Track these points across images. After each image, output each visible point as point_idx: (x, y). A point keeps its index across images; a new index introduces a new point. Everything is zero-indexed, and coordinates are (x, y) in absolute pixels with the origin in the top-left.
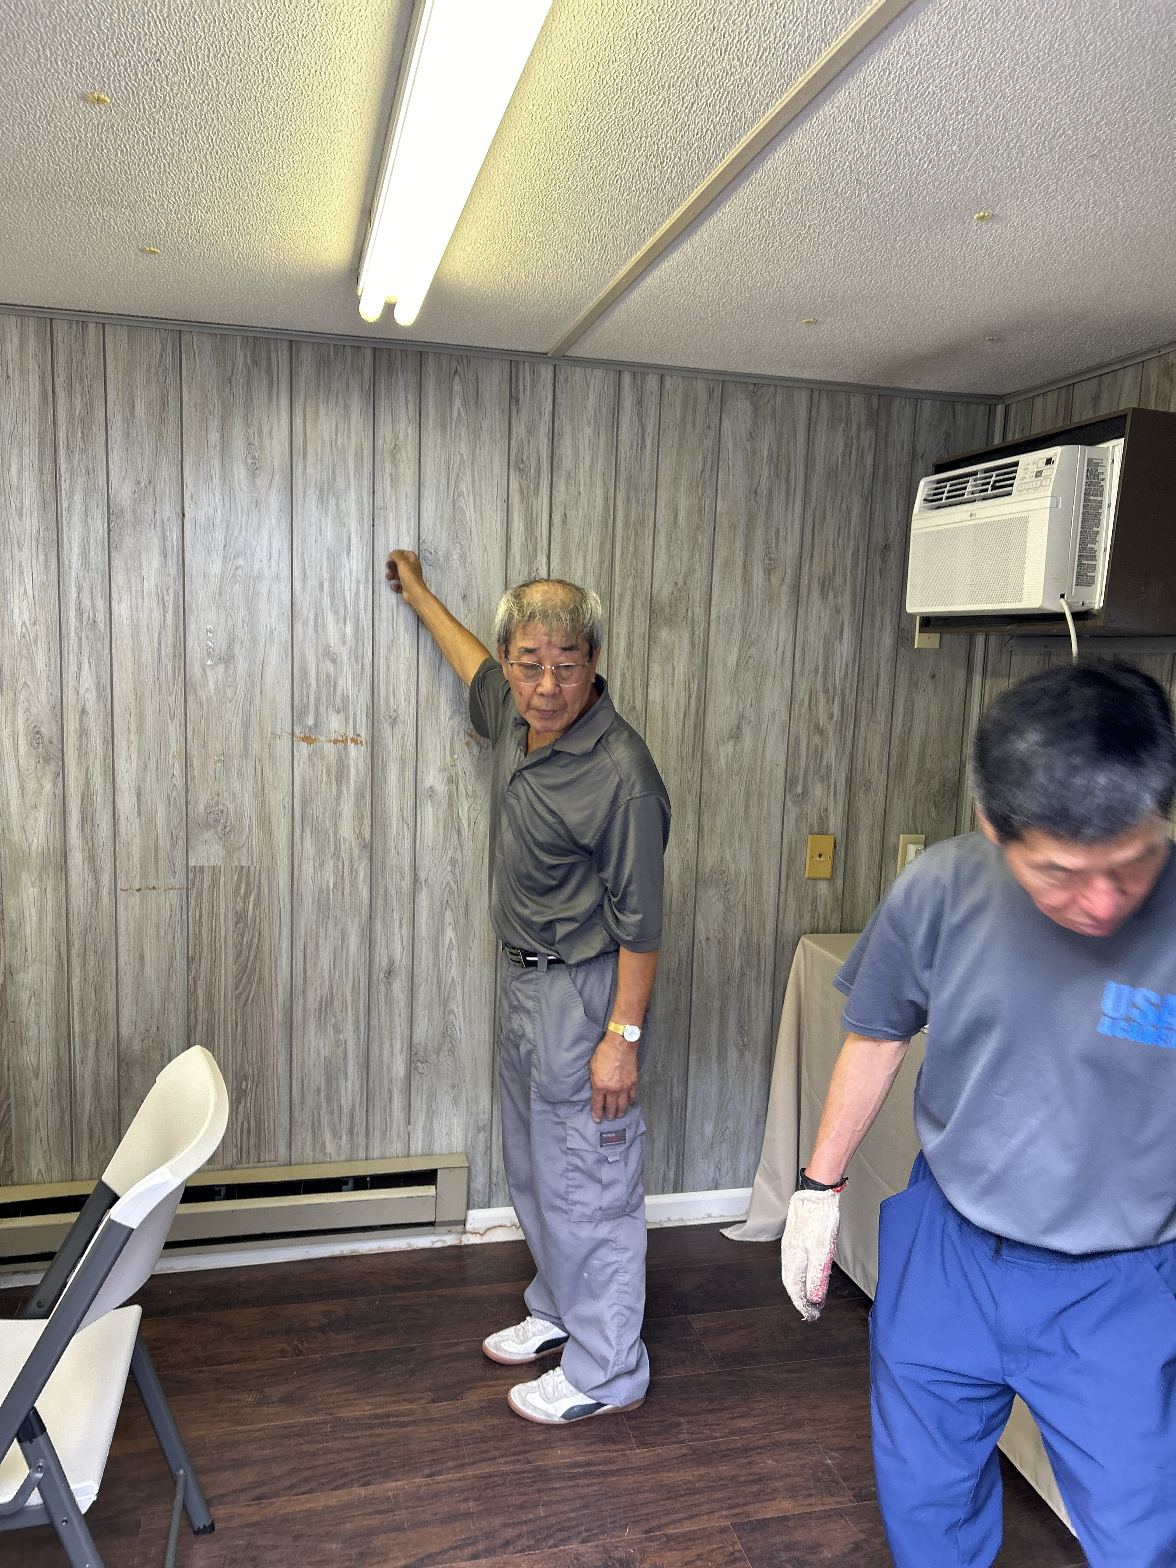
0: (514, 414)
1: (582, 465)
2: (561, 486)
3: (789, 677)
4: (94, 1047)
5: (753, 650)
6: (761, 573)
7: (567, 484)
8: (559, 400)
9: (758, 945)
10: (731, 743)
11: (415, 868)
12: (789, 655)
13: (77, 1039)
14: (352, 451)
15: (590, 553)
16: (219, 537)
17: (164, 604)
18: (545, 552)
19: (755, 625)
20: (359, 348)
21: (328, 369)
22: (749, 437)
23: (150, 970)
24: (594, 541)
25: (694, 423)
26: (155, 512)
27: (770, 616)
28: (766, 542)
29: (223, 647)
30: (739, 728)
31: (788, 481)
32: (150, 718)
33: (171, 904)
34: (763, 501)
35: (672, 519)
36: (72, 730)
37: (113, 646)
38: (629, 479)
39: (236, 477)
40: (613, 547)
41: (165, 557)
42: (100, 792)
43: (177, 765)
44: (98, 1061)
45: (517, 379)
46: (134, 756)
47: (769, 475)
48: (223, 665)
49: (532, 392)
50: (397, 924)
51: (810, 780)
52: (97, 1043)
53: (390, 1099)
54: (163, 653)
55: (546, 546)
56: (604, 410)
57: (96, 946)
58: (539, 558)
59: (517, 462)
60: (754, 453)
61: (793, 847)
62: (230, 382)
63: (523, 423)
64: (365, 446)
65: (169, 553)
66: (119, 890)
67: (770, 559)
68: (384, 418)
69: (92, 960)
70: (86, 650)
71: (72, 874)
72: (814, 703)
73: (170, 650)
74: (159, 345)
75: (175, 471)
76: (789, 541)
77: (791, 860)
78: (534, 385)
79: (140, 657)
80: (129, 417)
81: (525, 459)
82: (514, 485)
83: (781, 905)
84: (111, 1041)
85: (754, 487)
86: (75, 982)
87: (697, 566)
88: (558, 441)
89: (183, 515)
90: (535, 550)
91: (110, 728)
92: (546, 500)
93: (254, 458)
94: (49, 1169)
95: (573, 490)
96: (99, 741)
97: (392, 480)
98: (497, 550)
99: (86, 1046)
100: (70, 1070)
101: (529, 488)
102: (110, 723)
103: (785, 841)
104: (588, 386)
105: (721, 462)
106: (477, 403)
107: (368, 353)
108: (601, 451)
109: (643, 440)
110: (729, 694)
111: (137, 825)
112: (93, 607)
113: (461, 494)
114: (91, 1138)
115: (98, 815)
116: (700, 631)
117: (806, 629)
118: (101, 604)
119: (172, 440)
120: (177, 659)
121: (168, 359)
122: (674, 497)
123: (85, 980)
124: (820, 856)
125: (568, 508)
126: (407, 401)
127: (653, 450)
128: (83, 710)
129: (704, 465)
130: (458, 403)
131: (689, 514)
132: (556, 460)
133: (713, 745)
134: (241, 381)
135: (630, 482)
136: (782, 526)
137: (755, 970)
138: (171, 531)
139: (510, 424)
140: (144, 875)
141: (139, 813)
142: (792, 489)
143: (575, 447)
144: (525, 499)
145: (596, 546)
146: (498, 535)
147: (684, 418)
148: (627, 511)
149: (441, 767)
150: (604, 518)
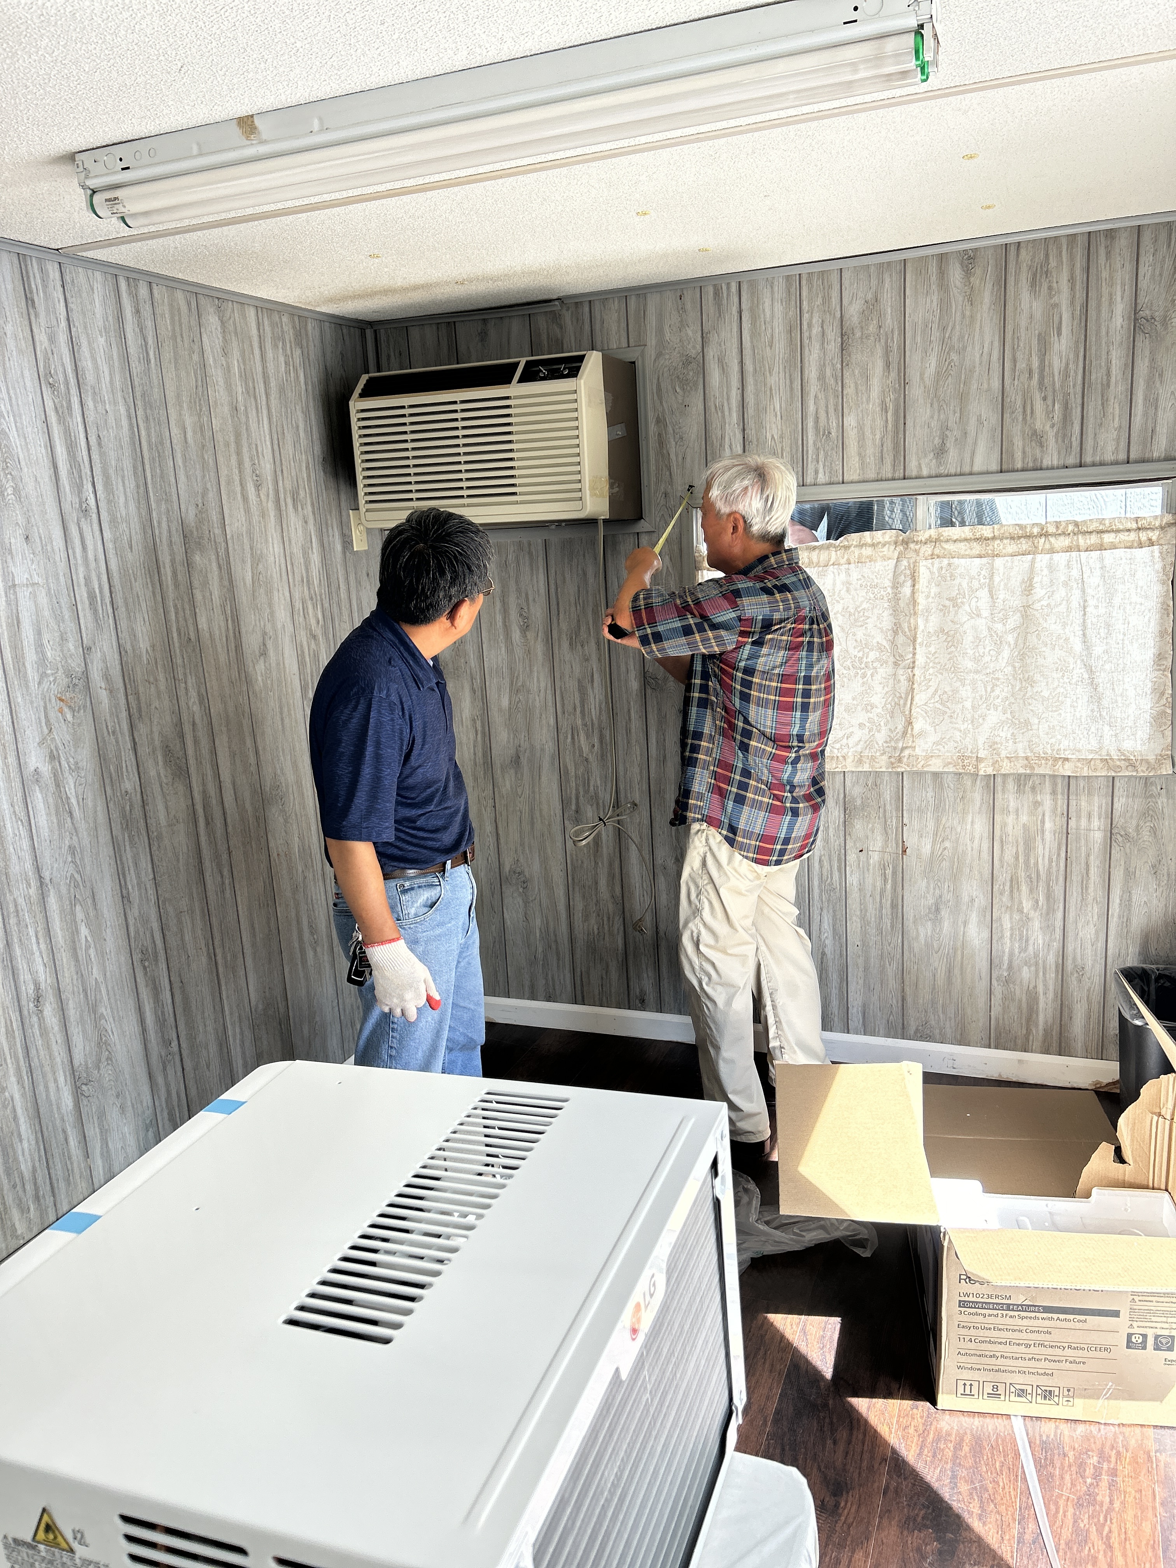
0: (33, 318)
2: (90, 404)
8: (70, 305)
11: (38, 870)
18: (90, 479)
24: (127, 464)
38: (143, 395)
45: (28, 278)
49: (45, 293)
50: (34, 940)
53: (66, 1140)
55: (89, 473)
78: (45, 287)
82: (49, 404)
90: (81, 477)
92: (80, 419)
95: (100, 407)
98: (47, 480)
108: (116, 364)
116: (222, 552)
131: (194, 432)
132: (80, 373)
139: (32, 331)
144: (61, 420)
145: (131, 469)
146: (46, 463)
147: (174, 330)
148: (148, 429)
149: (41, 744)
150: (132, 438)
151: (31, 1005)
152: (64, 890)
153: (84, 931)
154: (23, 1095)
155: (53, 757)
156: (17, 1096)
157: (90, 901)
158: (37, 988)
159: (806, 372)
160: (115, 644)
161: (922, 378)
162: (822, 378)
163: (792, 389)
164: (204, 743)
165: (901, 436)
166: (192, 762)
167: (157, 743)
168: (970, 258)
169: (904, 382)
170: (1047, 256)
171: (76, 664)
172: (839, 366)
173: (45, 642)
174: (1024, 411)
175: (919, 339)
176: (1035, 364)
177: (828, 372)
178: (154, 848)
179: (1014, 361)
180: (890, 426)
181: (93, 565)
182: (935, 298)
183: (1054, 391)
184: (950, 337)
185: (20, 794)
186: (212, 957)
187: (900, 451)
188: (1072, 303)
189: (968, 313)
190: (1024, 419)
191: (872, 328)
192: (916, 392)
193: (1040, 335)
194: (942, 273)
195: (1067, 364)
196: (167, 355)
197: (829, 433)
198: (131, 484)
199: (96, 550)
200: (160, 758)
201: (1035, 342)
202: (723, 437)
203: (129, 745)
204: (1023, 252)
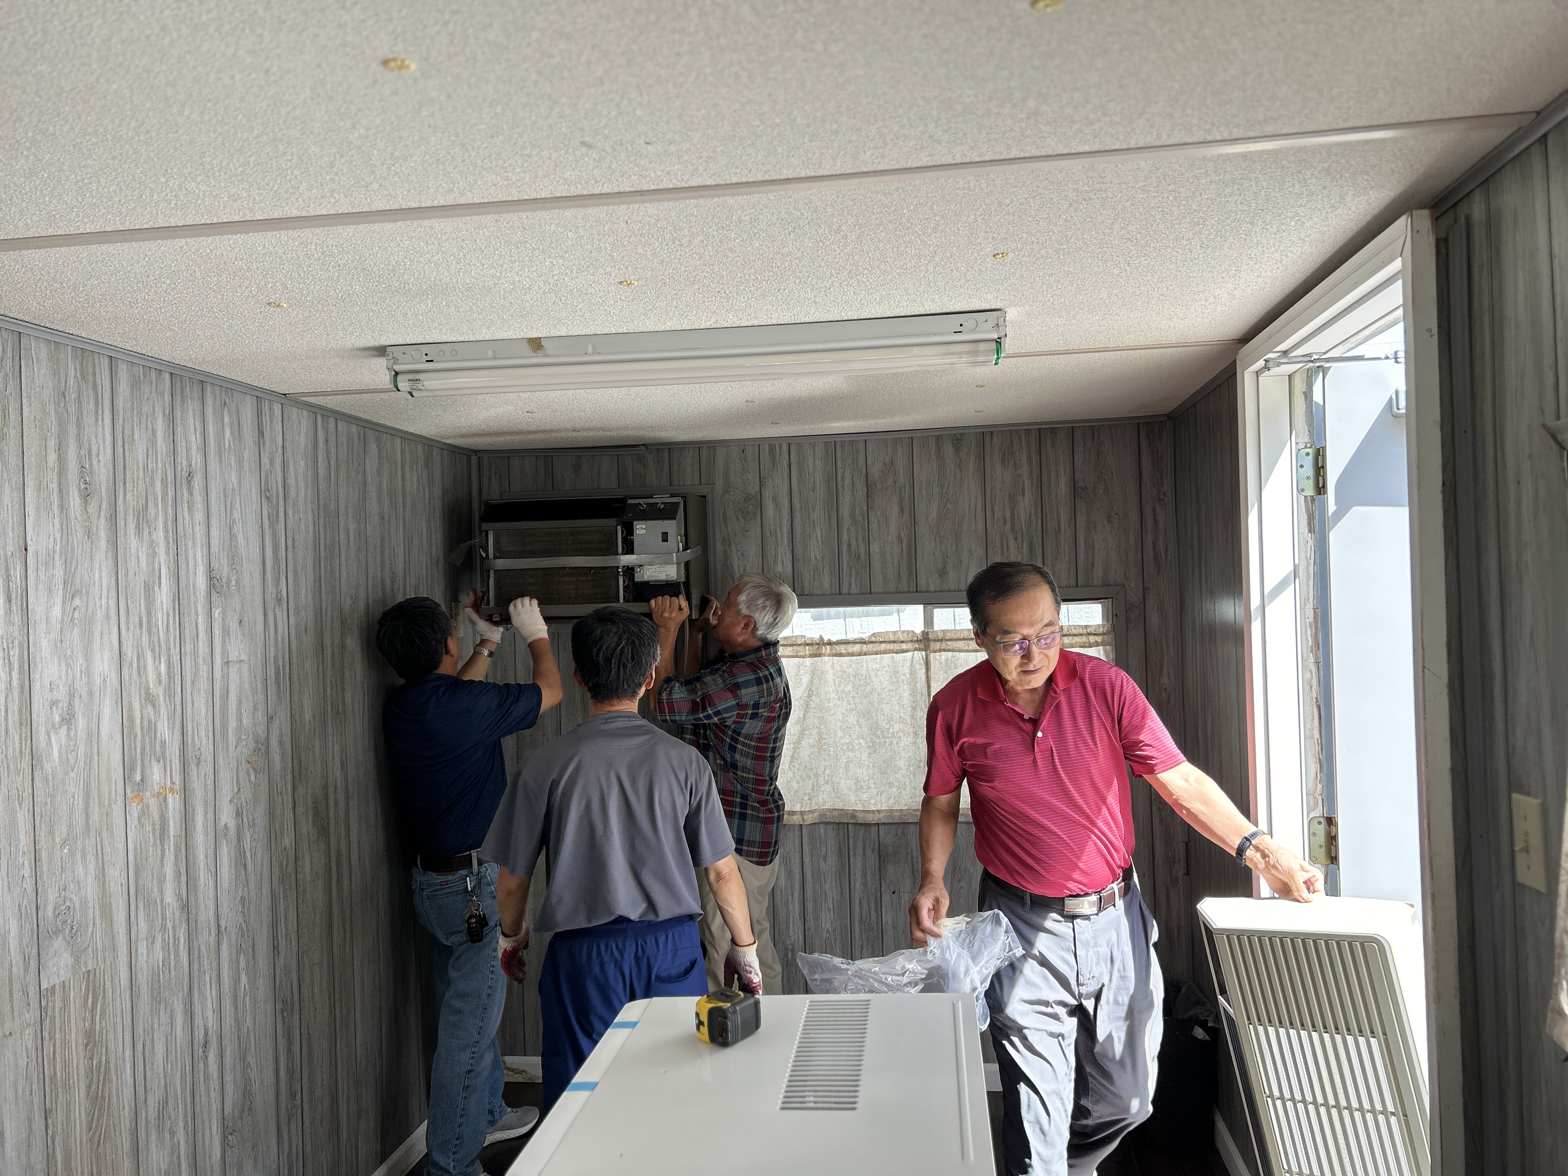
0: (261, 446)
1: (300, 494)
2: (290, 513)
6: (389, 585)
7: (293, 510)
8: (285, 438)
11: (218, 919)
14: (160, 476)
15: (308, 573)
16: (59, 573)
18: (285, 573)
20: (159, 370)
21: (139, 390)
22: (378, 473)
25: (353, 461)
29: (65, 705)
33: (27, 1049)
38: (324, 507)
39: (72, 505)
40: (320, 567)
41: (10, 601)
43: (27, 863)
45: (263, 415)
47: (388, 505)
48: (66, 727)
49: (271, 426)
50: (208, 986)
54: (10, 722)
55: (285, 567)
56: (309, 447)
58: (281, 580)
59: (265, 490)
62: (64, 397)
63: (267, 454)
64: (169, 472)
65: (14, 596)
73: (17, 717)
75: (18, 496)
78: (271, 422)
81: (270, 488)
82: (265, 513)
88: (287, 471)
89: (26, 549)
90: (279, 570)
92: (283, 525)
93: (85, 482)
95: (297, 517)
97: (189, 507)
98: (258, 574)
101: (273, 514)
104: (300, 424)
105: (366, 493)
107: (167, 376)
108: (310, 484)
113: (234, 522)
119: (13, 460)
120: (23, 727)
121: (9, 363)
122: (347, 522)
125: (295, 533)
126: (195, 429)
127: (335, 483)
129: (359, 495)
130: (228, 432)
132: (286, 488)
134: (73, 396)
135: (325, 509)
138: (15, 569)
139: (260, 455)
143: (296, 477)
144: (272, 526)
145: (312, 566)
146: (258, 560)
147: (348, 456)
148: (325, 534)
149: (231, 801)
150: (314, 542)
151: (201, 1050)
152: (234, 939)
153: (244, 979)
154: (187, 1141)
155: (238, 814)
156: (182, 1142)
157: (250, 950)
158: (206, 1034)
159: (841, 511)
160: (289, 714)
161: (927, 520)
162: (852, 515)
163: (830, 523)
164: (342, 805)
165: (913, 560)
166: (332, 822)
167: (310, 804)
168: (958, 439)
169: (914, 522)
170: (1012, 442)
171: (261, 730)
172: (866, 508)
173: (243, 711)
174: (1002, 547)
175: (924, 492)
176: (1008, 515)
177: (858, 512)
178: (300, 902)
179: (993, 511)
180: (904, 554)
181: (280, 645)
182: (934, 465)
183: (1022, 534)
184: (946, 493)
185: (212, 847)
186: (332, 1009)
187: (913, 572)
188: (1031, 474)
189: (958, 477)
190: (1002, 552)
191: (890, 482)
192: (923, 529)
193: (1010, 495)
194: (939, 448)
195: (1030, 516)
196: (342, 476)
197: (859, 556)
198: (311, 579)
199: (283, 633)
200: (310, 818)
201: (1007, 500)
202: (776, 556)
203: (291, 806)
204: (995, 438)
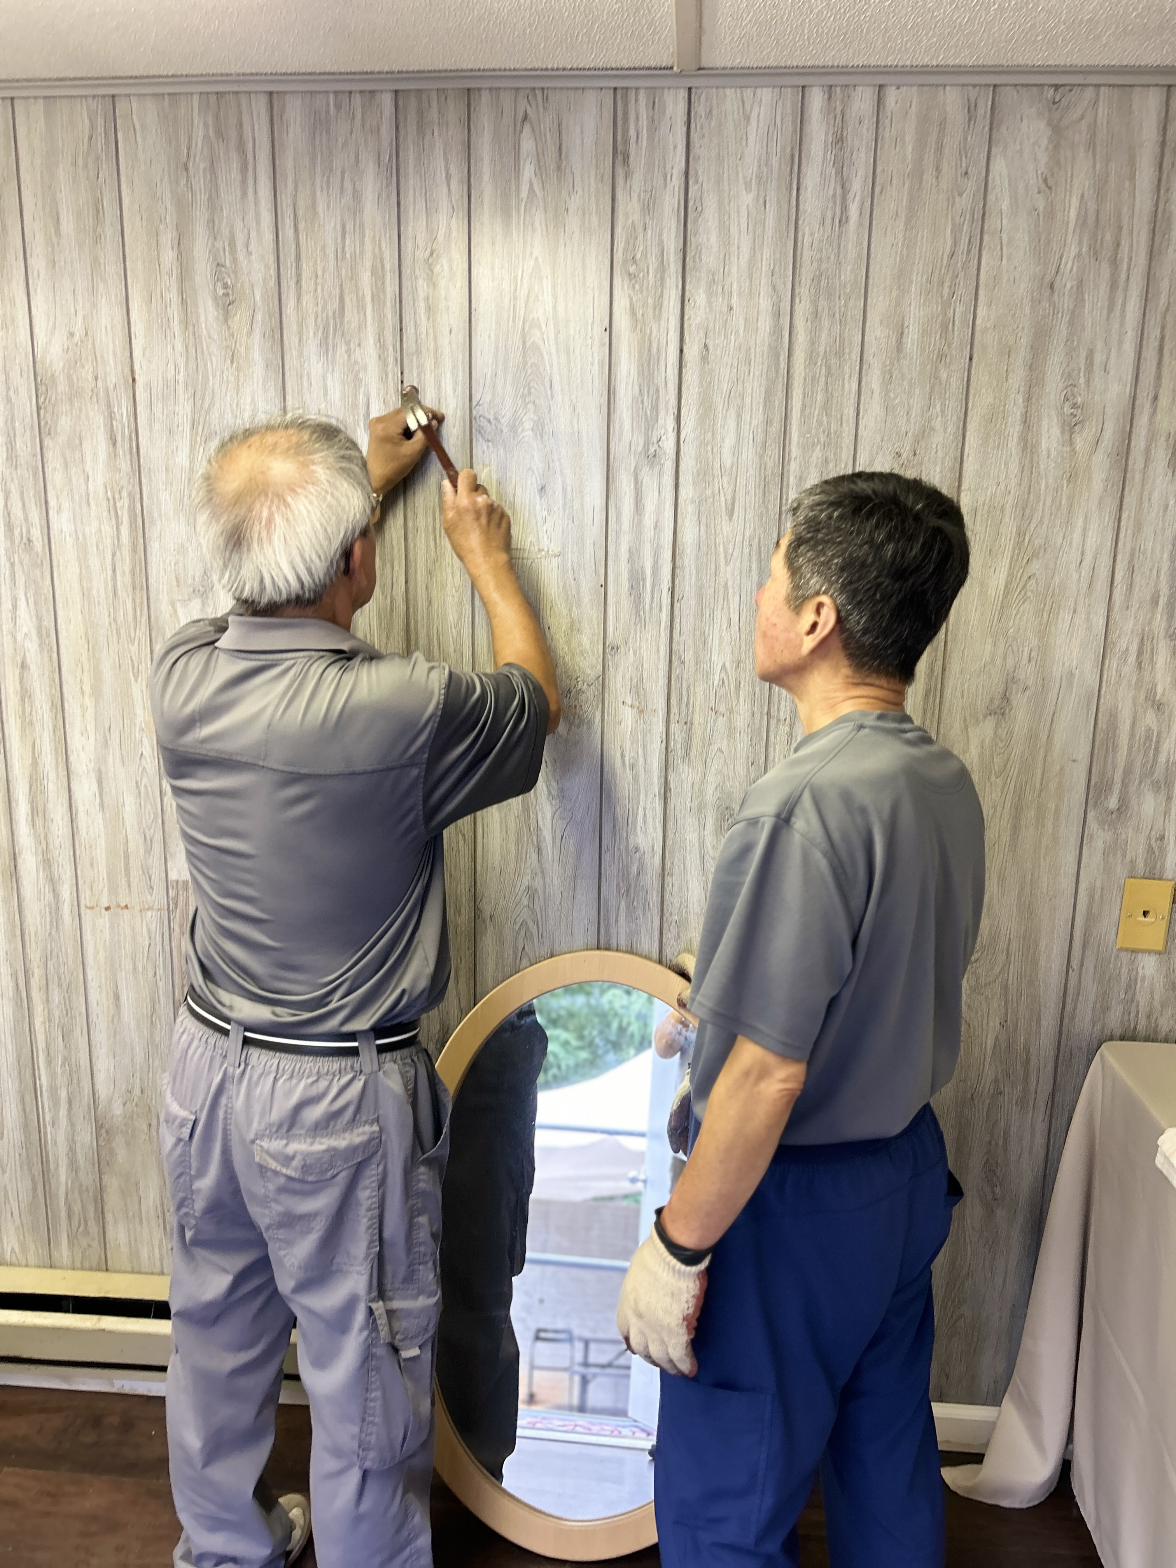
1: (734, 259)
3: (1103, 612)
4: (67, 1106)
5: (1036, 566)
6: (1056, 431)
7: (710, 294)
9: (1027, 1049)
10: (989, 724)
12: (1103, 574)
13: (45, 1095)
14: (368, 264)
15: (747, 408)
16: (184, 409)
17: (116, 512)
19: (1041, 522)
20: (372, 92)
21: (328, 132)
22: (1043, 187)
23: (128, 1014)
25: (938, 169)
26: (96, 378)
27: (1070, 506)
28: (1069, 377)
29: (197, 575)
30: (1005, 697)
31: (1114, 263)
32: (108, 674)
33: (149, 930)
34: (1066, 302)
35: (893, 342)
36: (11, 690)
37: (55, 574)
39: (202, 318)
40: (788, 396)
41: (114, 444)
42: (52, 775)
43: (146, 741)
44: (72, 1124)
46: (91, 728)
47: (1079, 254)
48: (199, 601)
51: (1133, 788)
52: (70, 1103)
54: (119, 583)
56: (775, 161)
57: (59, 978)
58: (661, 422)
59: (625, 262)
60: (1051, 213)
61: (1097, 896)
62: (187, 169)
63: (635, 196)
64: (387, 255)
65: (119, 438)
66: (83, 908)
67: (1074, 406)
68: (413, 204)
69: (56, 996)
70: (21, 580)
71: (24, 883)
72: (1146, 656)
73: (128, 579)
74: (87, 122)
75: (120, 314)
76: (1112, 373)
77: (1091, 919)
79: (90, 590)
80: (54, 239)
81: (639, 255)
83: (1070, 991)
84: (85, 1101)
85: (1048, 278)
86: (38, 1022)
87: (938, 423)
88: (696, 220)
89: (134, 380)
91: (58, 688)
93: (225, 286)
94: (24, 1249)
96: (46, 707)
97: (428, 306)
99: (56, 1104)
100: (40, 1132)
101: (646, 304)
102: (57, 680)
103: (1082, 887)
104: (747, 118)
105: (986, 238)
106: (559, 168)
107: (387, 101)
109: (844, 208)
110: (989, 640)
111: (101, 821)
112: (26, 519)
114: (69, 1217)
115: (50, 806)
117: (1138, 527)
118: (35, 516)
119: (112, 269)
120: (137, 592)
121: (100, 139)
122: (898, 304)
123: (50, 1021)
124: (1145, 914)
125: (710, 334)
126: (448, 177)
127: (860, 225)
128: (22, 663)
129: (955, 244)
130: (528, 171)
133: (957, 725)
134: (202, 166)
135: (819, 281)
136: (1099, 345)
137: (1020, 1087)
138: (120, 406)
140: (113, 890)
141: (102, 805)
142: (1123, 276)
143: (724, 228)
